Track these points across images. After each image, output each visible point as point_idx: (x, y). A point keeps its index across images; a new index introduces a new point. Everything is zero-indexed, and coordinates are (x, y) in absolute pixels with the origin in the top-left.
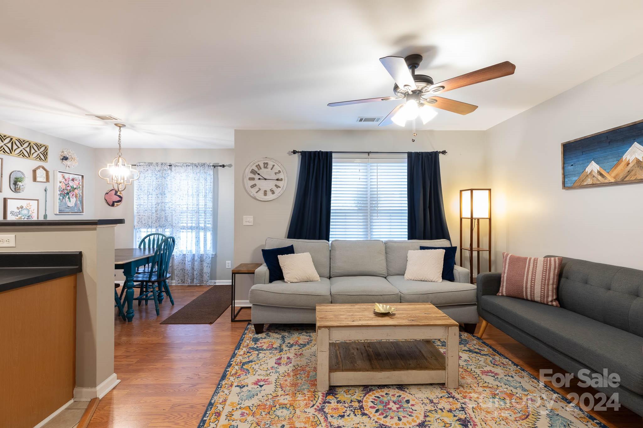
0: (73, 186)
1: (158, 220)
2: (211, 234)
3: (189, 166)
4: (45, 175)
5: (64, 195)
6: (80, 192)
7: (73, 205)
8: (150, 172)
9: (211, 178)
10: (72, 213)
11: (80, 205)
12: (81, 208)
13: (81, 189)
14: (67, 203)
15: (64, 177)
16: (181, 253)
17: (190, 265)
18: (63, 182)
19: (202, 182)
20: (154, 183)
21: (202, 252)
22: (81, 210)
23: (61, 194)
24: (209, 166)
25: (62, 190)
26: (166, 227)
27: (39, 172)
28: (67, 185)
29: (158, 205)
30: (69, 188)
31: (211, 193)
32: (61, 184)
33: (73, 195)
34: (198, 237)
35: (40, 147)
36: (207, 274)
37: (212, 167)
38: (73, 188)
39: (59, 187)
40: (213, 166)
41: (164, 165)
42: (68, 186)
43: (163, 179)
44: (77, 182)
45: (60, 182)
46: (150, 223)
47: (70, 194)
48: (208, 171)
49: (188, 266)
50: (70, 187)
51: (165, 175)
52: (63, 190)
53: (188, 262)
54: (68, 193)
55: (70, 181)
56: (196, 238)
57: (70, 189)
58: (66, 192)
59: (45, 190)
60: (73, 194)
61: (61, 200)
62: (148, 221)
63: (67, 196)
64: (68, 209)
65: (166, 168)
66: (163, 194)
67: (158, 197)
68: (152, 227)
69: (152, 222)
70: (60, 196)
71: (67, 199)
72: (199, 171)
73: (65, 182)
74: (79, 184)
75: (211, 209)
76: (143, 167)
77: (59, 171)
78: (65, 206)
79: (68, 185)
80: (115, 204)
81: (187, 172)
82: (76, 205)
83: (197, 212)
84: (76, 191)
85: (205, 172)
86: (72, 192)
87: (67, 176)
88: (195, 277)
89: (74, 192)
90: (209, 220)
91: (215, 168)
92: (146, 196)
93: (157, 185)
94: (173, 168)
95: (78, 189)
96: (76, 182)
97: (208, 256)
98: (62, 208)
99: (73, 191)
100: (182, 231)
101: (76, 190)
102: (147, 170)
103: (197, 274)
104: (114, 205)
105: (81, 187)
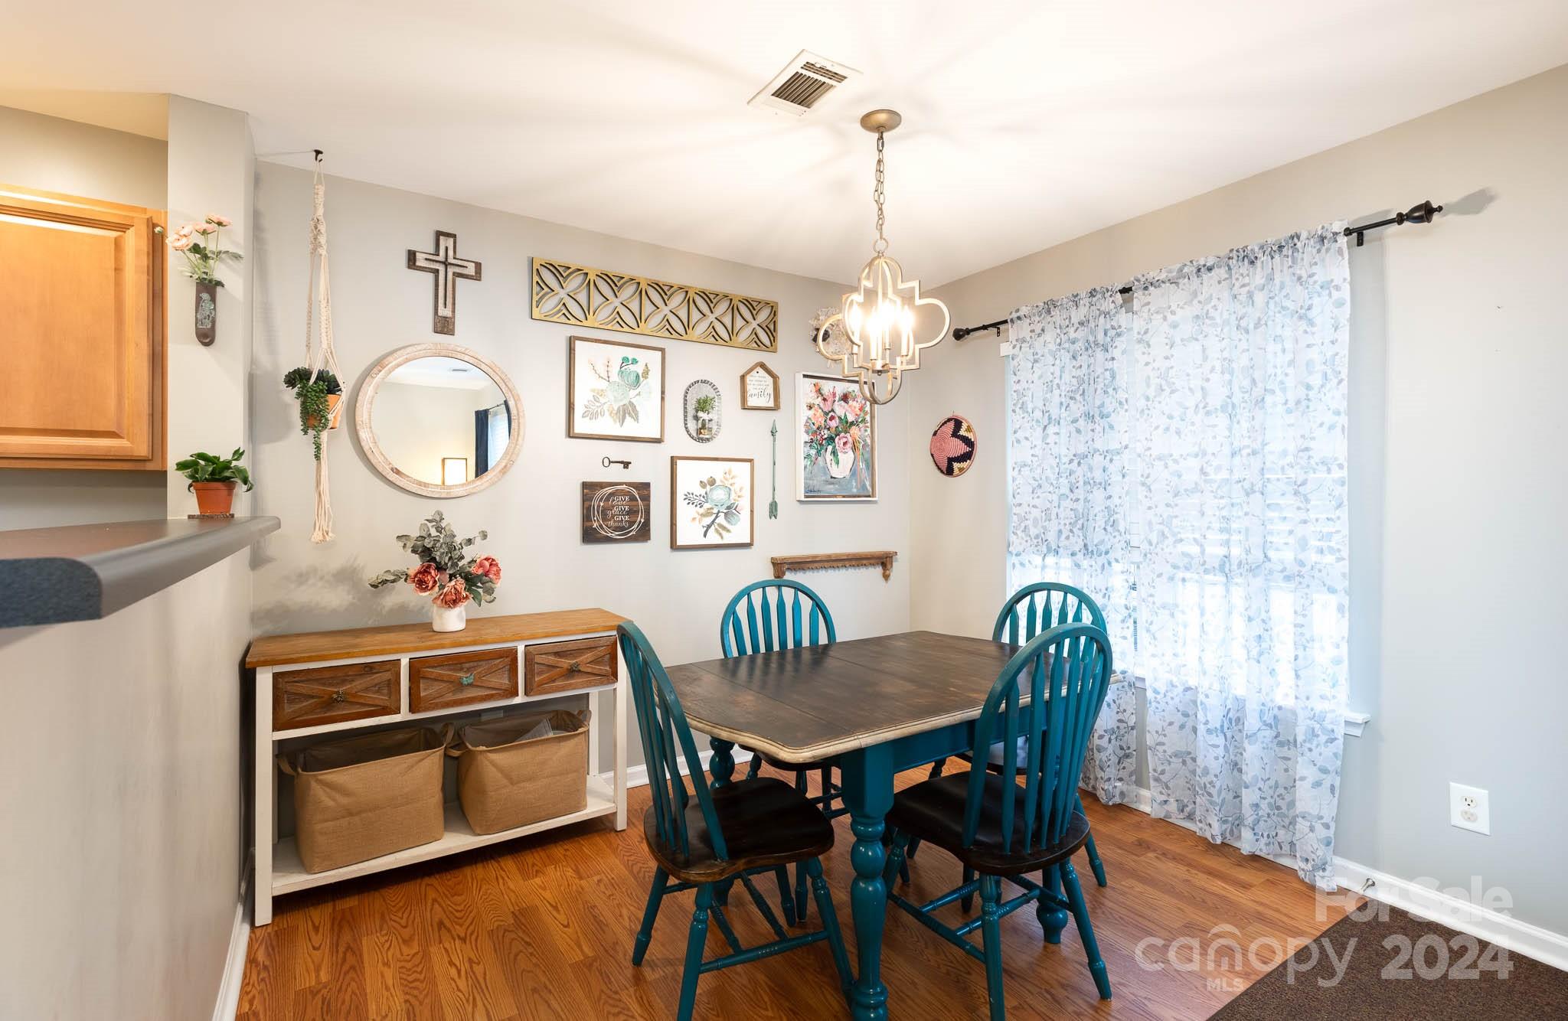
0: (845, 415)
1: (1080, 522)
2: (1340, 608)
3: (1210, 269)
4: (770, 390)
5: (821, 444)
6: (867, 434)
7: (847, 473)
8: (1049, 336)
9: (1340, 304)
10: (844, 497)
11: (865, 474)
12: (868, 484)
13: (869, 424)
14: (829, 467)
15: (819, 391)
16: (1175, 680)
17: (1221, 751)
18: (816, 406)
19: (1279, 331)
20: (1067, 377)
21: (1284, 696)
22: (869, 488)
23: (812, 441)
24: (1322, 239)
25: (815, 428)
26: (1111, 556)
27: (756, 381)
28: (829, 415)
29: (1079, 464)
30: (833, 424)
31: (1340, 382)
32: (812, 412)
33: (845, 444)
34: (1264, 615)
35: (757, 308)
36: (1318, 826)
37: (1343, 240)
38: (847, 422)
39: (807, 422)
40: (1348, 232)
41: (1099, 296)
42: (832, 418)
43: (1100, 355)
44: (855, 405)
45: (810, 408)
46: (1051, 536)
47: (837, 440)
48: (1315, 269)
49: (1211, 754)
50: (837, 420)
51: (1106, 334)
52: (818, 428)
53: (1209, 731)
54: (831, 439)
55: (836, 402)
56: (1250, 619)
57: (837, 427)
58: (826, 434)
59: (772, 432)
60: (845, 440)
61: (813, 459)
62: (1044, 528)
63: (830, 448)
64: (832, 486)
65: (1107, 305)
66: (1097, 418)
67: (1078, 431)
68: (1061, 551)
69: (1060, 531)
70: (808, 448)
71: (829, 456)
72: (1262, 281)
73: (822, 405)
74: (861, 409)
75: (1337, 474)
76: (1028, 321)
77: (806, 373)
78: (823, 478)
79: (832, 413)
80: (956, 465)
81: (1199, 302)
82: (854, 472)
83: (1256, 488)
84: (854, 430)
85: (1299, 278)
86: (842, 434)
87: (827, 387)
88: (1249, 821)
89: (848, 435)
90: (1325, 530)
91: (1360, 243)
92: (1039, 430)
93: (1074, 381)
94: (1138, 296)
95: (861, 425)
96: (855, 403)
97: (1323, 729)
98: (816, 483)
99: (846, 432)
100: (1180, 574)
101: (853, 427)
102: (1043, 330)
103: (1257, 805)
104: (953, 470)
105: (868, 418)
